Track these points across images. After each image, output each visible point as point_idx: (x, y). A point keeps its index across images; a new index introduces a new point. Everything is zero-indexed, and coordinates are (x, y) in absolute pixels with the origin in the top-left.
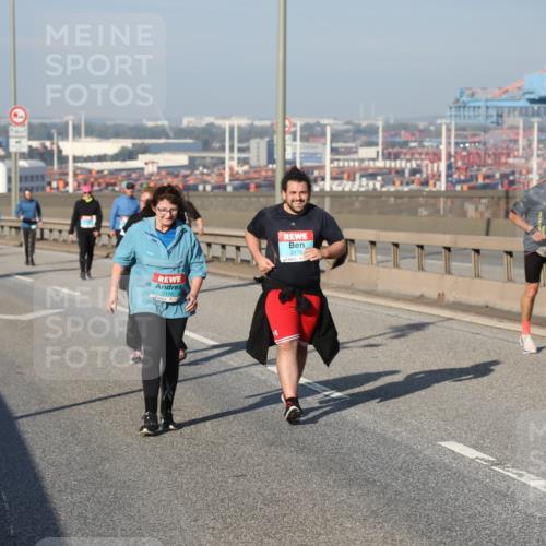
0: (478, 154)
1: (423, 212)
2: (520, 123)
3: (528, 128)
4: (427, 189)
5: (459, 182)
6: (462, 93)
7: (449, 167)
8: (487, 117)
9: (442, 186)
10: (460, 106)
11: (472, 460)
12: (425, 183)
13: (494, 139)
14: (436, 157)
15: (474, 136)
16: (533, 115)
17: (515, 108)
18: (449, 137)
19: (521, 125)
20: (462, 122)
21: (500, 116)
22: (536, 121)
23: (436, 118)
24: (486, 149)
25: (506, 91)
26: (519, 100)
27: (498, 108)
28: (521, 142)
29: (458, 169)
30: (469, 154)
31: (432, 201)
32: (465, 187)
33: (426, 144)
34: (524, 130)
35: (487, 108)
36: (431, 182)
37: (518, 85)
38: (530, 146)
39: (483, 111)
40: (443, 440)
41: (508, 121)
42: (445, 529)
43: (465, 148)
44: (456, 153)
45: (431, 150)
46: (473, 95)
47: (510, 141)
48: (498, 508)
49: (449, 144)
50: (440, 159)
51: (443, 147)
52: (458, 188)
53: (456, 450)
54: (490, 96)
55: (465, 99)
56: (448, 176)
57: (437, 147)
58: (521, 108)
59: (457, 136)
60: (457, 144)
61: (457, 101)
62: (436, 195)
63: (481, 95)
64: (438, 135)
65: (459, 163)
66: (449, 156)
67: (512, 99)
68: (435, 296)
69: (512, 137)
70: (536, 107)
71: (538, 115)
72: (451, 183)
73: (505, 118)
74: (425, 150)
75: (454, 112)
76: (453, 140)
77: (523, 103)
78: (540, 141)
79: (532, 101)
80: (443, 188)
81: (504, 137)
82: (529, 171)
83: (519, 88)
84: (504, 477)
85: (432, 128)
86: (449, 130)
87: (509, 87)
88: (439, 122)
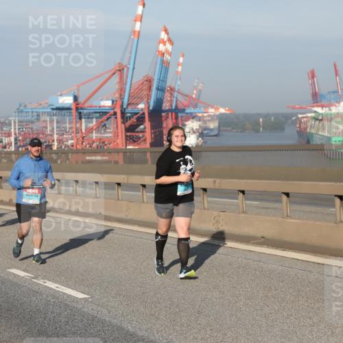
0: (29, 134)
1: (4, 161)
2: (48, 119)
3: (52, 121)
4: (5, 150)
5: (20, 146)
6: (20, 106)
7: (16, 139)
8: (33, 116)
9: (13, 148)
10: (20, 111)
11: (23, 277)
12: (5, 147)
13: (36, 126)
14: (9, 135)
15: (27, 125)
16: (54, 115)
17: (45, 113)
18: (15, 126)
19: (48, 120)
20: (21, 119)
21: (38, 116)
22: (55, 118)
23: (8, 117)
24: (33, 131)
25: (41, 105)
26: (47, 108)
27: (37, 112)
28: (49, 128)
29: (19, 140)
30: (25, 133)
31: (8, 155)
32: (24, 149)
33: (4, 129)
34: (50, 122)
35: (32, 112)
36: (8, 147)
37: (46, 101)
38: (53, 129)
39: (30, 113)
40: (10, 268)
41: (42, 118)
42: (8, 310)
43: (23, 131)
44: (19, 133)
45: (7, 132)
46: (25, 106)
47: (44, 127)
48: (34, 299)
49: (15, 129)
50: (11, 136)
51: (12, 130)
52: (20, 149)
53: (16, 273)
54: (33, 107)
55: (22, 108)
56: (16, 144)
57: (10, 130)
58: (48, 112)
59: (19, 125)
60: (19, 129)
61: (18, 109)
62: (11, 153)
63: (29, 106)
64: (10, 124)
65: (20, 138)
66: (15, 134)
67: (44, 108)
68: (8, 200)
69: (44, 125)
70: (55, 111)
71: (56, 115)
72: (17, 148)
73: (41, 117)
74: (3, 132)
75: (17, 114)
76: (17, 127)
77: (49, 110)
78: (57, 127)
79: (53, 109)
80: (13, 150)
81: (41, 126)
82: (53, 141)
83: (47, 103)
84: (37, 284)
85: (7, 121)
86: (15, 122)
87: (42, 103)
88: (10, 118)
